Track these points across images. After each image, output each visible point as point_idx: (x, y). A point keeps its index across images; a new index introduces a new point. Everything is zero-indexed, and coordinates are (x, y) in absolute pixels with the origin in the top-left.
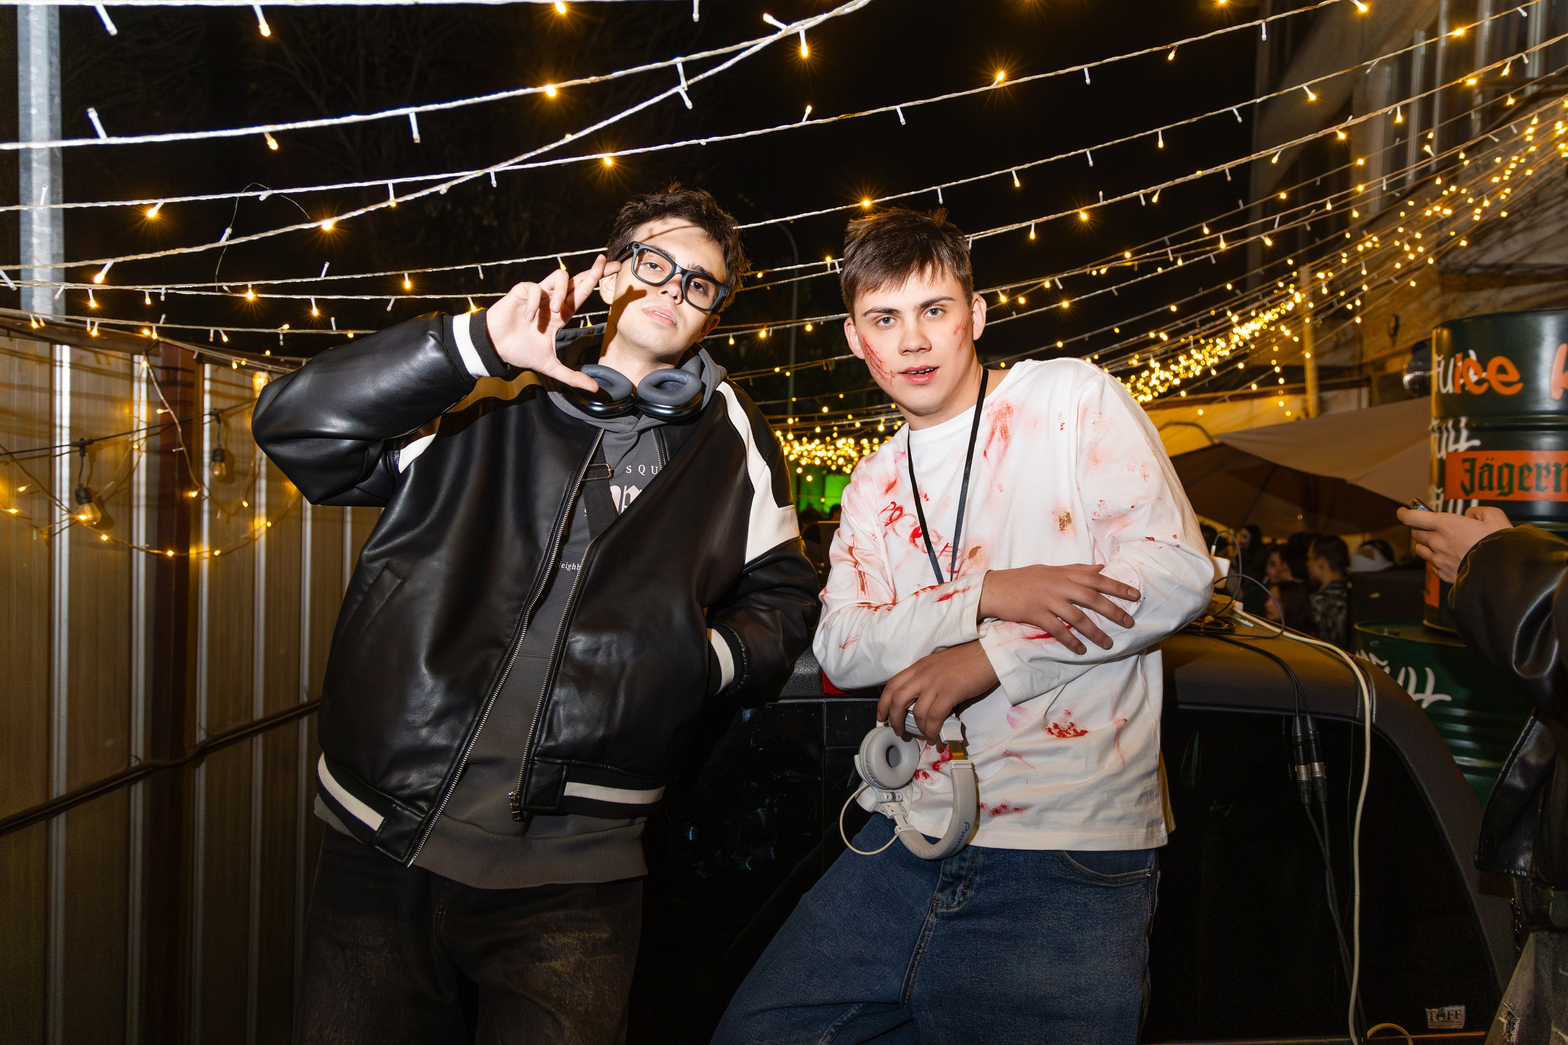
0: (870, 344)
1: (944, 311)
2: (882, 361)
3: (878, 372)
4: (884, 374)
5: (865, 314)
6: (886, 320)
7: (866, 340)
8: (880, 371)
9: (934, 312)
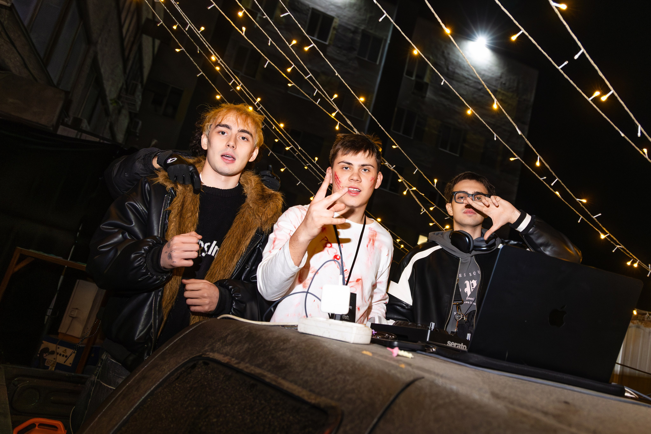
0: (337, 175)
1: (369, 171)
2: (341, 182)
3: (337, 186)
4: (339, 187)
5: (339, 163)
6: (346, 168)
7: (336, 173)
8: (338, 186)
9: (365, 170)
